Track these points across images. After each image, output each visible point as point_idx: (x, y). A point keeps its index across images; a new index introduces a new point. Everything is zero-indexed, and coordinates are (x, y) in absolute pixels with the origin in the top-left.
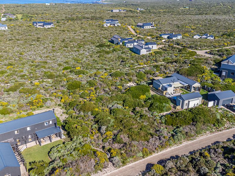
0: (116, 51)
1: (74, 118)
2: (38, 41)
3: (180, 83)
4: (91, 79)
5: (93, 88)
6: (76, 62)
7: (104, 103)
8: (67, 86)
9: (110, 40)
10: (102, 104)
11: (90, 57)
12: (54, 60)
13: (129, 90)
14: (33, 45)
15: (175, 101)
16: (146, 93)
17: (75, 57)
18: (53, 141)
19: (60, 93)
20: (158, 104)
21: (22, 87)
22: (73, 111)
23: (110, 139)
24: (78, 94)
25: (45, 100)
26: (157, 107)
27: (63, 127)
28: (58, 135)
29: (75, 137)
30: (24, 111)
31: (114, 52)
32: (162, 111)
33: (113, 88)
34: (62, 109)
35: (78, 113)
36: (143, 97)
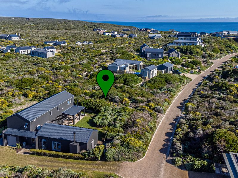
3: (129, 64)
8: (14, 85)
24: (41, 88)
29: (102, 108)
32: (136, 82)
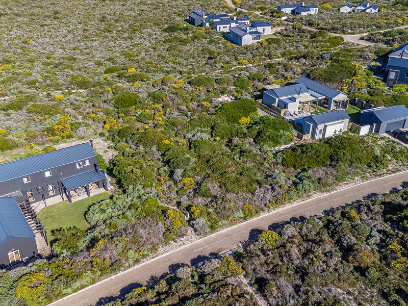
0: (199, 40)
1: (128, 156)
2: (55, 18)
3: (311, 95)
4: (155, 90)
5: (159, 106)
6: (128, 59)
7: (179, 131)
8: (113, 102)
9: (188, 18)
10: (176, 133)
11: (152, 50)
12: (88, 54)
13: (222, 108)
14: (47, 25)
15: (300, 126)
16: (251, 114)
17: (126, 50)
18: (92, 195)
19: (102, 114)
20: (270, 131)
21: (33, 103)
22: (125, 144)
23: (189, 190)
24: (134, 116)
25: (76, 125)
26: (269, 136)
27: (110, 172)
28: (101, 184)
29: (131, 187)
30: (38, 144)
31: (196, 40)
32: (277, 143)
33: (194, 105)
34: (106, 141)
35: (134, 147)
36: (245, 120)
